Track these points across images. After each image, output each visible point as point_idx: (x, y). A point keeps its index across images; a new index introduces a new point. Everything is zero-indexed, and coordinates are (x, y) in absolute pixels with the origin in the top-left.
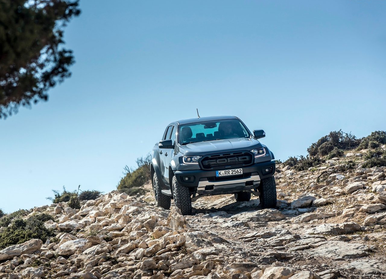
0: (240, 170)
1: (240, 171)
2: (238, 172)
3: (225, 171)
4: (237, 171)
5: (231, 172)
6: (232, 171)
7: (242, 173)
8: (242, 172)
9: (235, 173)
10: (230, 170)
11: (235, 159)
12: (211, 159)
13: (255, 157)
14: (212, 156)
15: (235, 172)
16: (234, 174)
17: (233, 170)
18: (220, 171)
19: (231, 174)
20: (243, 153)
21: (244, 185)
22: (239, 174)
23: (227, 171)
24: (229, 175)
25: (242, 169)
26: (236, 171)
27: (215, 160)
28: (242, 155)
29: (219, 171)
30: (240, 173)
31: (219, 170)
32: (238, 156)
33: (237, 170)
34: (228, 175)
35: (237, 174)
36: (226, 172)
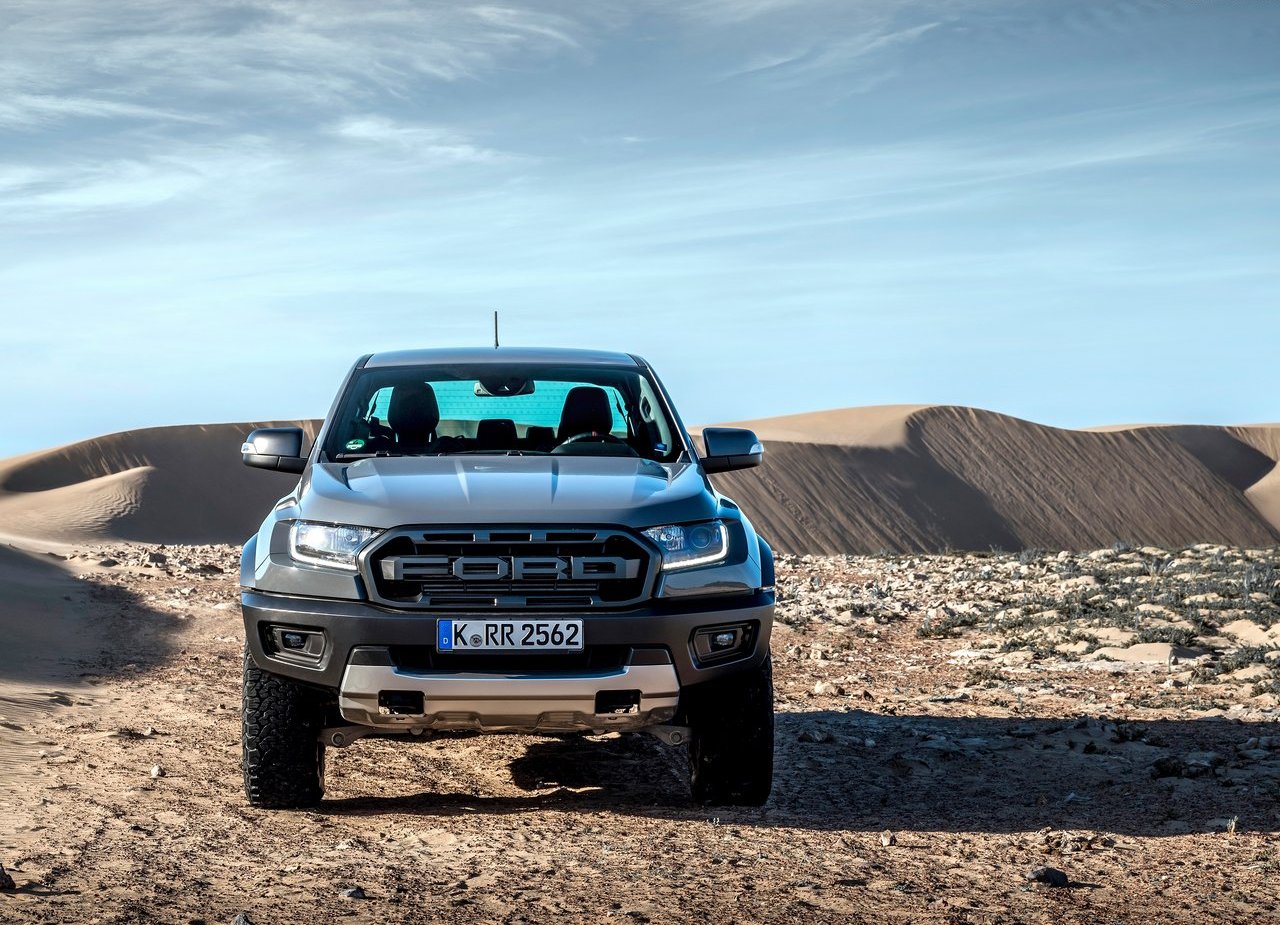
0: (568, 628)
1: (567, 634)
2: (557, 638)
3: (488, 626)
4: (555, 632)
5: (519, 633)
6: (528, 629)
7: (580, 646)
8: (579, 638)
9: (539, 642)
10: (518, 624)
11: (552, 565)
12: (424, 550)
13: (666, 566)
14: (427, 537)
15: (542, 638)
16: (536, 647)
17: (534, 623)
18: (460, 623)
19: (519, 646)
20: (601, 537)
21: (588, 708)
22: (563, 646)
23: (499, 623)
24: (508, 646)
25: (579, 623)
26: (550, 630)
27: (445, 560)
28: (595, 550)
29: (454, 623)
30: (569, 642)
31: (459, 618)
32: (566, 552)
33: (552, 623)
34: (500, 647)
35: (550, 646)
36: (492, 630)
